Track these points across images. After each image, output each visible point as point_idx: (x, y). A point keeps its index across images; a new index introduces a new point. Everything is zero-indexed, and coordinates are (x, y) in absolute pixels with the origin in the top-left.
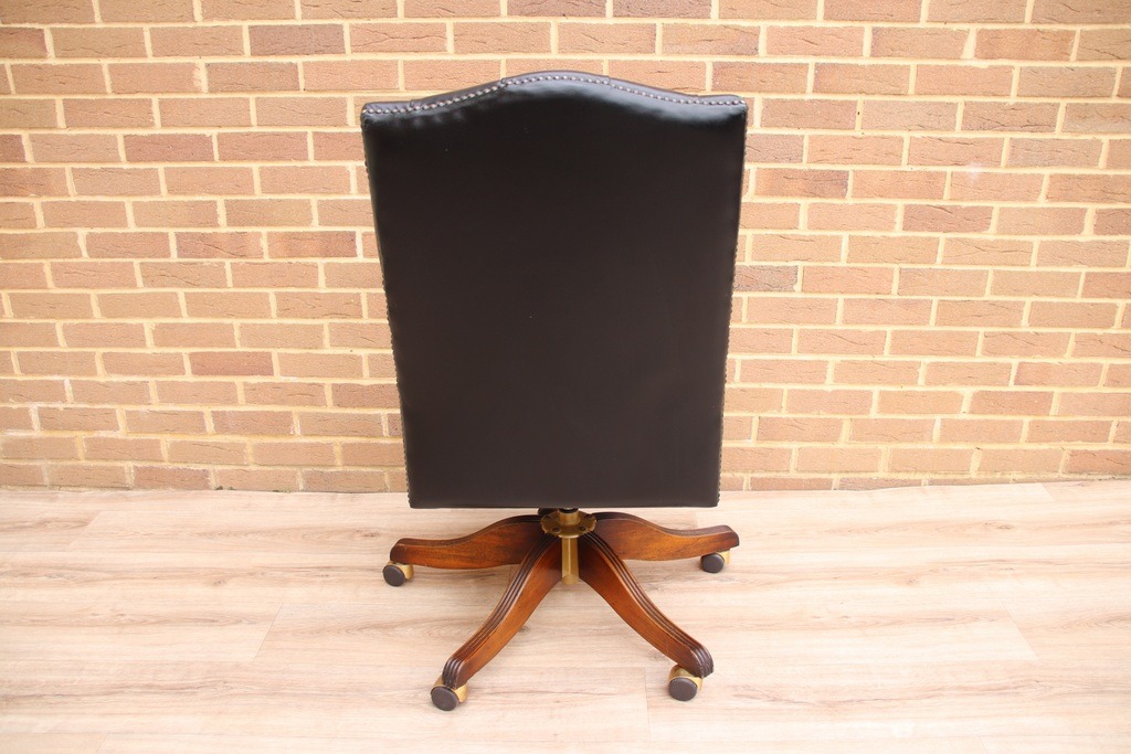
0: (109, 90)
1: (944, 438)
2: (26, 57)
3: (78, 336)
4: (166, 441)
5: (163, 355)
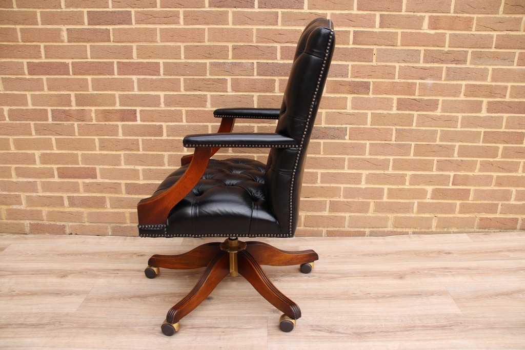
0: (20, 40)
1: (419, 212)
3: (3, 159)
4: (45, 210)
5: (44, 168)
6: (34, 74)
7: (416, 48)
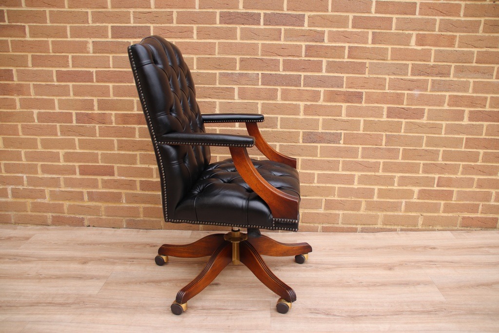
0: (51, 51)
1: (406, 211)
2: (17, 37)
3: (30, 157)
4: (66, 204)
5: (68, 166)
6: (62, 81)
7: (404, 62)
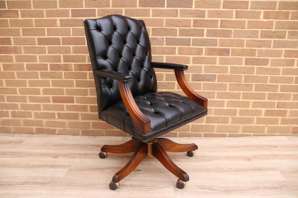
0: (34, 26)
1: (257, 123)
2: (13, 17)
3: (22, 92)
4: (45, 121)
5: (45, 97)
6: (41, 45)
7: (256, 30)
